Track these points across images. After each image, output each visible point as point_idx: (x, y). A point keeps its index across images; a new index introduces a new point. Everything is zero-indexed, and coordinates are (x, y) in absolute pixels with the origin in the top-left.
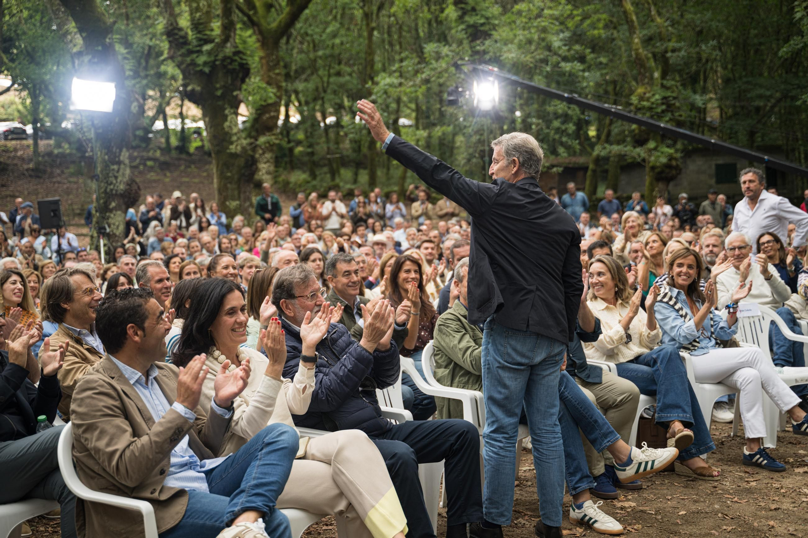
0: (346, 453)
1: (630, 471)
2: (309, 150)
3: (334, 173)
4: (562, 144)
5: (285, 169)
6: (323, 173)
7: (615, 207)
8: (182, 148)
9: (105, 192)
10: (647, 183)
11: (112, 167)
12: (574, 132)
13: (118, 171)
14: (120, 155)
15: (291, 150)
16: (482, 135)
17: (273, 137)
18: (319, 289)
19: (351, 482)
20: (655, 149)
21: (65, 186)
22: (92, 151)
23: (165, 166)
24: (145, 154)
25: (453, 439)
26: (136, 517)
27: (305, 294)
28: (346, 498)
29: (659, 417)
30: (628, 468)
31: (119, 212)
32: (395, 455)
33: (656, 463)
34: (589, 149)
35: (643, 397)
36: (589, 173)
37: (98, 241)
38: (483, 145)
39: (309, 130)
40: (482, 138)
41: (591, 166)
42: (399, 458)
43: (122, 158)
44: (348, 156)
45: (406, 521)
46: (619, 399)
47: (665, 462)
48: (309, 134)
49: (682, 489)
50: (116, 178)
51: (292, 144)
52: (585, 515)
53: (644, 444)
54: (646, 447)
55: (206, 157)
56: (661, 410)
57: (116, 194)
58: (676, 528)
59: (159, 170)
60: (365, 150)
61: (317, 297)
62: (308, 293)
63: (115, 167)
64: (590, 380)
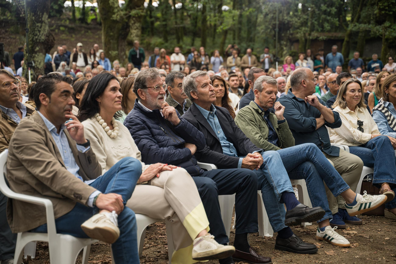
0: (173, 181)
1: (355, 209)
2: (164, 23)
3: (179, 39)
4: (328, 21)
5: (148, 35)
6: (173, 39)
7: (360, 64)
8: (83, 20)
9: (32, 40)
10: (382, 50)
11: (37, 24)
12: (335, 12)
13: (41, 27)
14: (42, 17)
15: (152, 23)
16: (274, 14)
17: (140, 11)
18: (162, 84)
19: (176, 199)
20: (390, 27)
21: (8, 41)
22: (24, 13)
23: (71, 30)
24: (59, 22)
25: (241, 180)
26: (41, 209)
27: (153, 86)
28: (172, 209)
29: (375, 181)
30: (354, 207)
31: (41, 54)
32: (204, 185)
33: (372, 204)
34: (345, 27)
35: (365, 168)
36: (344, 43)
37: (28, 72)
38: (275, 21)
39: (165, 10)
40: (275, 16)
41: (346, 39)
42: (207, 187)
43: (43, 19)
44: (188, 28)
45: (208, 223)
46: (350, 167)
47: (378, 204)
48: (164, 13)
49: (388, 226)
50: (39, 31)
51: (153, 19)
52: (326, 235)
53: (365, 192)
54: (366, 194)
55: (98, 26)
56: (376, 176)
57: (39, 42)
58: (382, 247)
59: (68, 33)
60: (199, 24)
61: (161, 89)
62: (155, 86)
63: (39, 24)
64: (331, 154)
